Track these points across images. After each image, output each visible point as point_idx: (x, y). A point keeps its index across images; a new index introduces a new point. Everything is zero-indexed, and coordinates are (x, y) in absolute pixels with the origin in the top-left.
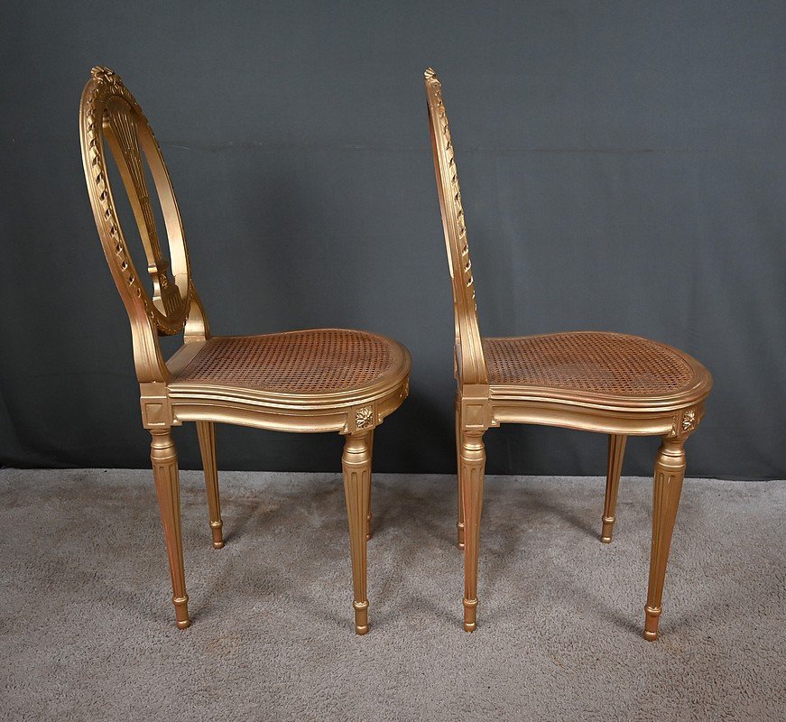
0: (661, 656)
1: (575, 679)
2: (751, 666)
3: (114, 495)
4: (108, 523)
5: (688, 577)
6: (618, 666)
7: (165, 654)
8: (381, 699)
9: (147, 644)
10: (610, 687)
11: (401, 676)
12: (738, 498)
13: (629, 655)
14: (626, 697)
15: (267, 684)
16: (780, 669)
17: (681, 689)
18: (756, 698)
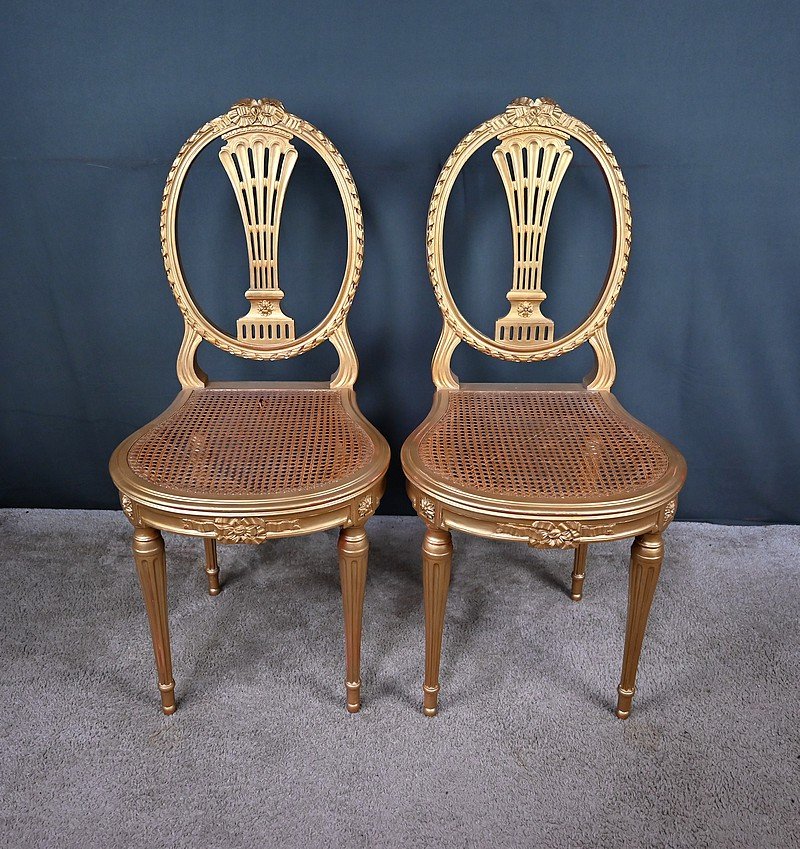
0: (632, 755)
1: (539, 784)
2: (729, 768)
3: (38, 545)
4: (35, 580)
5: (668, 654)
6: (586, 768)
7: (103, 749)
8: (333, 805)
9: (84, 738)
10: (576, 793)
11: (354, 778)
12: (730, 549)
13: (598, 753)
14: (593, 805)
15: (213, 787)
16: (759, 772)
17: (651, 796)
18: (730, 808)
